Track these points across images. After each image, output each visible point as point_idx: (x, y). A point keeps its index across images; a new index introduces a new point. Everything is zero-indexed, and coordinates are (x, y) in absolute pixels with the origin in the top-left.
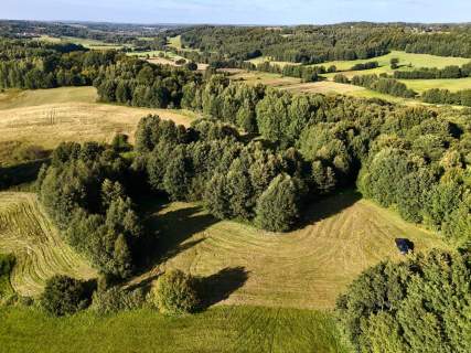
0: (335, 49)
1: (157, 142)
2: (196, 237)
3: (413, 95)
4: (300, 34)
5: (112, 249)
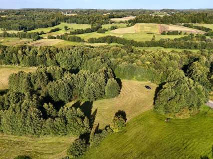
5: (83, 124)
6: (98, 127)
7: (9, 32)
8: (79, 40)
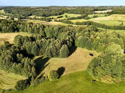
0: (52, 13)
1: (24, 42)
2: (47, 63)
3: (73, 24)
4: (41, 9)
6: (43, 74)
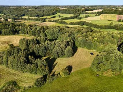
0: (45, 13)
5: (45, 70)
6: (54, 72)
7: (31, 18)
8: (65, 23)
